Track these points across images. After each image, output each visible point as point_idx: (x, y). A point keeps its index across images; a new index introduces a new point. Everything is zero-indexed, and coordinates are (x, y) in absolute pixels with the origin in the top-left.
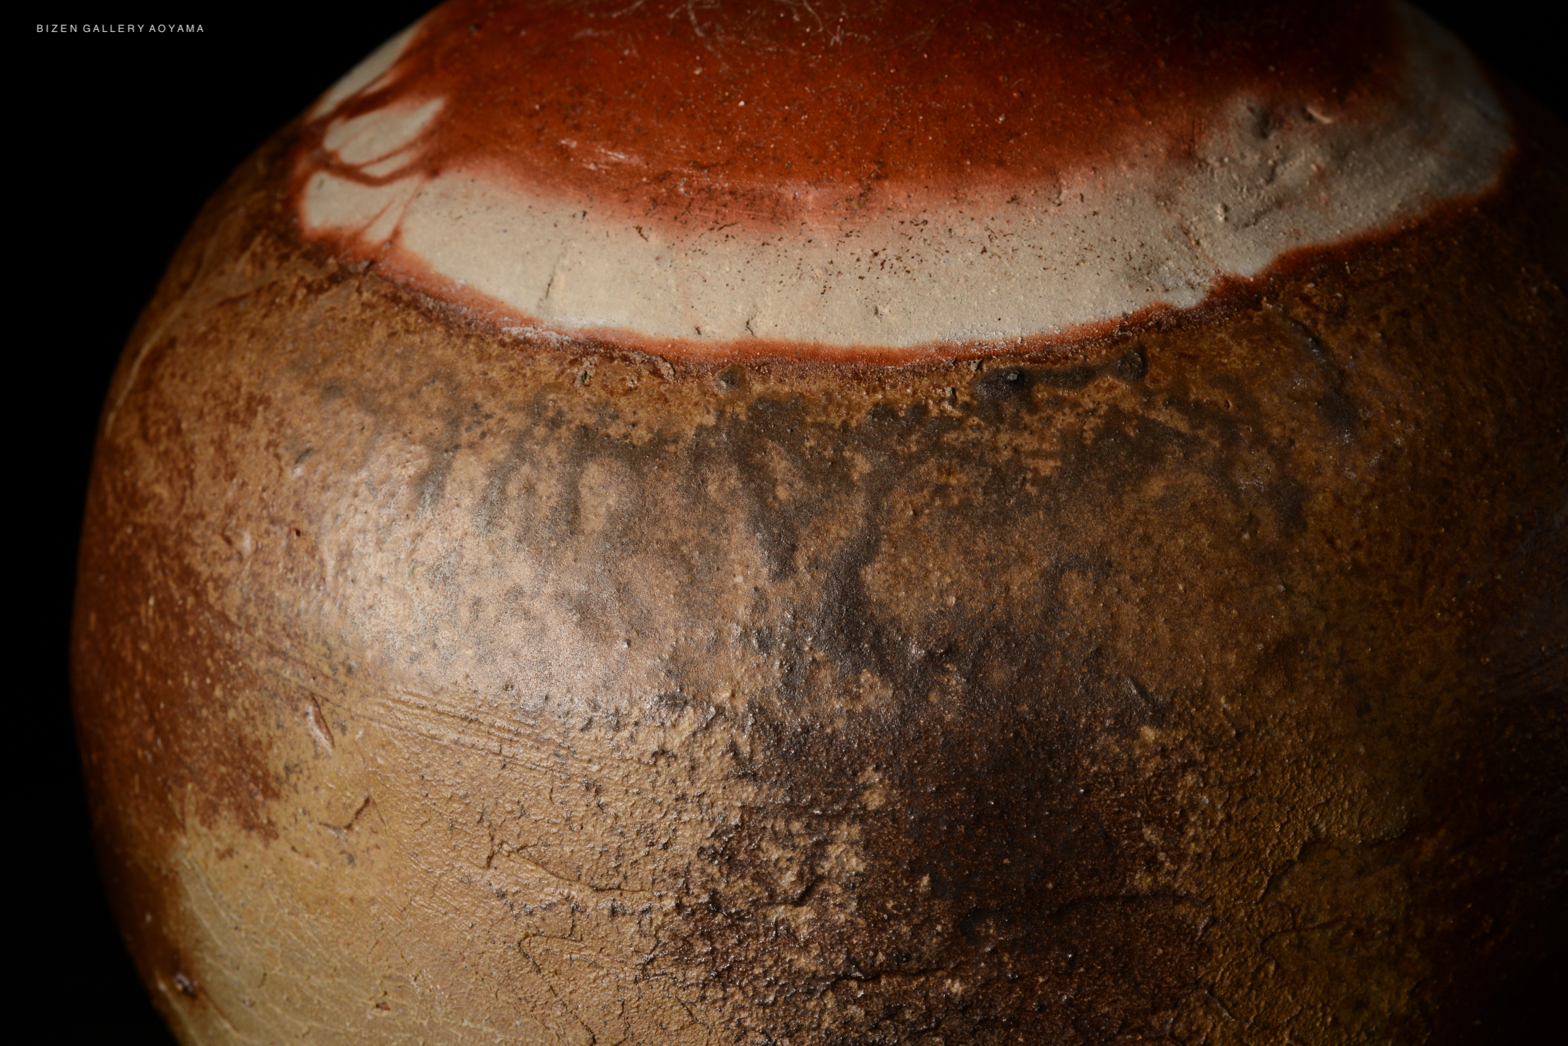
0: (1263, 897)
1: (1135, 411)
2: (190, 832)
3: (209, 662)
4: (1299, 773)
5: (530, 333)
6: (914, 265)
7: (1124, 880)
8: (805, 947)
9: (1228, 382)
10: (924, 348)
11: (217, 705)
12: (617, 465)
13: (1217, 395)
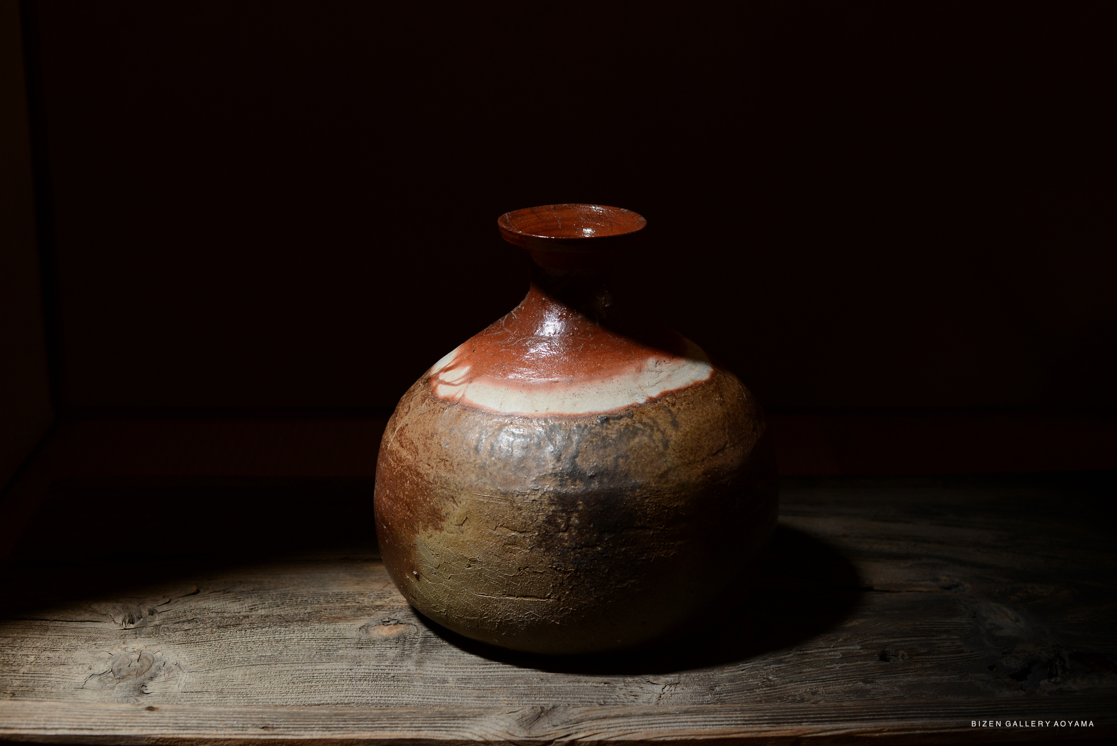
1: (632, 424)
2: (420, 534)
3: (425, 493)
5: (498, 413)
6: (582, 396)
8: (566, 542)
9: (651, 418)
10: (586, 413)
11: (427, 502)
13: (649, 421)
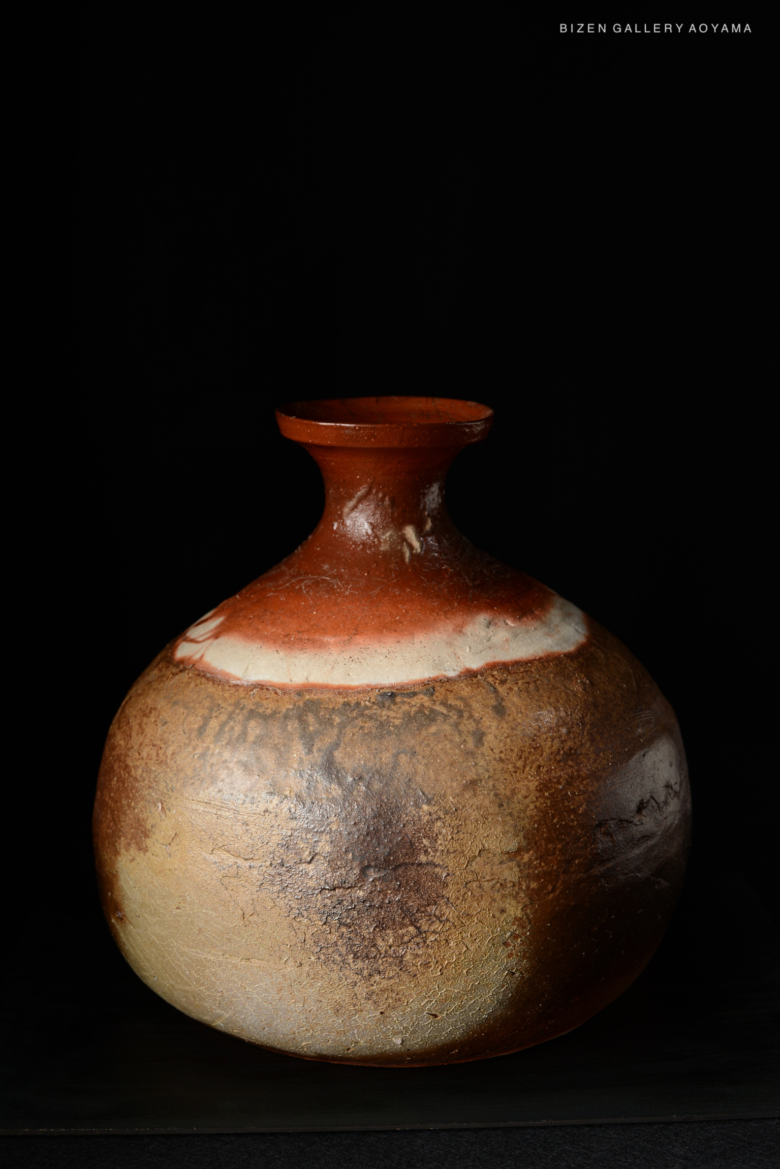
0: (465, 868)
1: (429, 706)
2: (122, 854)
4: (477, 825)
5: (238, 682)
6: (362, 661)
7: (417, 858)
8: (311, 878)
9: (461, 699)
10: (362, 685)
11: (132, 808)
12: (260, 721)
